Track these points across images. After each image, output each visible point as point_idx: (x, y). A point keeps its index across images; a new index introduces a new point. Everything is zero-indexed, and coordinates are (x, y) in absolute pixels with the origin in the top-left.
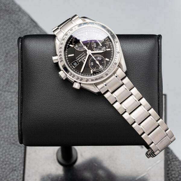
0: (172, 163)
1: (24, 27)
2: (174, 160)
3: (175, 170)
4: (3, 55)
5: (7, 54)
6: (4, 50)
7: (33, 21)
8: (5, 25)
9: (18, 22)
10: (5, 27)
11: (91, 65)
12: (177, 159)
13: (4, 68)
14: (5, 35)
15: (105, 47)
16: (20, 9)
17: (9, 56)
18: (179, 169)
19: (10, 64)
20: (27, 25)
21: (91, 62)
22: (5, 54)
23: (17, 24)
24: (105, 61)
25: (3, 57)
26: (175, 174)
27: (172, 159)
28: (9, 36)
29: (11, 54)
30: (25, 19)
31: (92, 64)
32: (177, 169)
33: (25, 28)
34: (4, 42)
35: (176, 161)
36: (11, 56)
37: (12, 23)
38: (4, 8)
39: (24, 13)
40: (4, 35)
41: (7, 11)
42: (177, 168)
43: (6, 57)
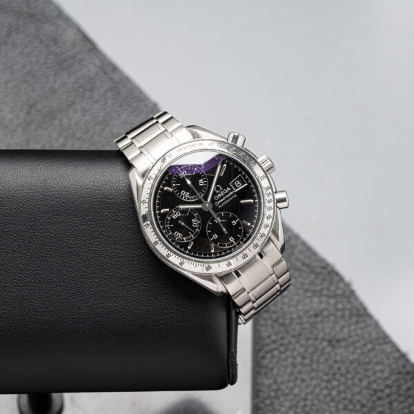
0: (378, 348)
1: (68, 50)
2: (381, 341)
3: (383, 364)
4: (22, 111)
5: (30, 107)
6: (24, 99)
7: (86, 39)
8: (27, 45)
9: (56, 41)
10: (26, 51)
11: (204, 180)
12: (387, 340)
13: (23, 138)
14: (27, 68)
15: (172, 218)
16: (60, 14)
17: (34, 112)
18: (391, 361)
19: (36, 130)
20: (73, 47)
21: (204, 186)
22: (26, 107)
23: (52, 44)
24: (174, 187)
25: (22, 114)
26: (382, 371)
27: (377, 339)
28: (36, 71)
29: (39, 106)
30: (70, 35)
31: (201, 181)
32: (386, 362)
33: (69, 53)
34: (25, 81)
35: (386, 343)
36: (39, 111)
37: (42, 42)
38: (25, 10)
39: (69, 21)
40: (24, 66)
41: (32, 16)
42: (388, 358)
43: (29, 113)
